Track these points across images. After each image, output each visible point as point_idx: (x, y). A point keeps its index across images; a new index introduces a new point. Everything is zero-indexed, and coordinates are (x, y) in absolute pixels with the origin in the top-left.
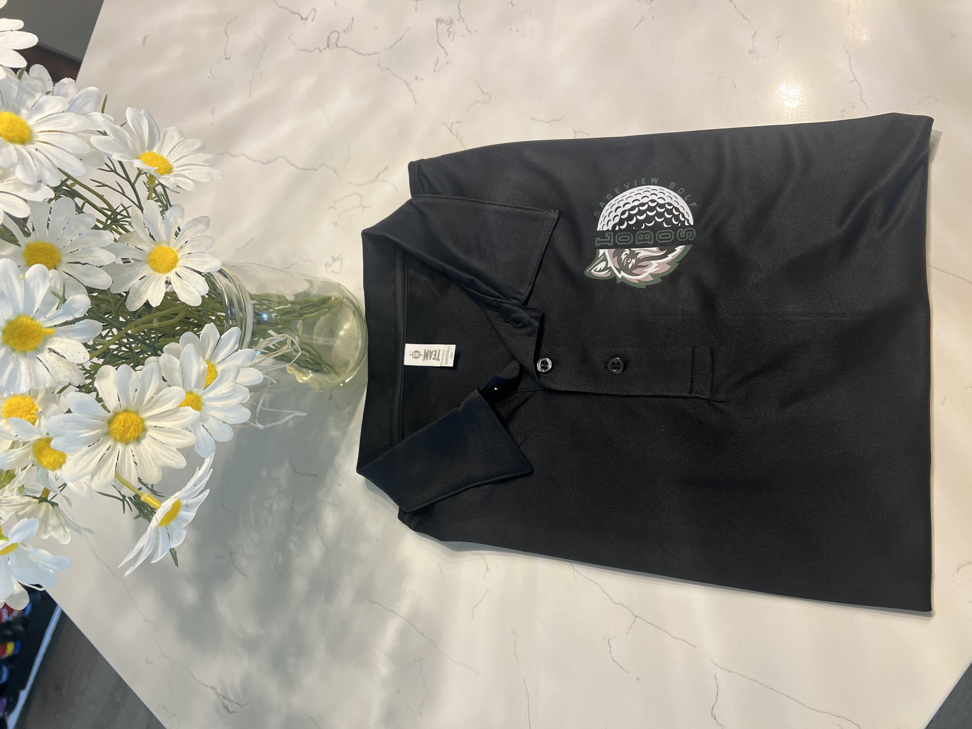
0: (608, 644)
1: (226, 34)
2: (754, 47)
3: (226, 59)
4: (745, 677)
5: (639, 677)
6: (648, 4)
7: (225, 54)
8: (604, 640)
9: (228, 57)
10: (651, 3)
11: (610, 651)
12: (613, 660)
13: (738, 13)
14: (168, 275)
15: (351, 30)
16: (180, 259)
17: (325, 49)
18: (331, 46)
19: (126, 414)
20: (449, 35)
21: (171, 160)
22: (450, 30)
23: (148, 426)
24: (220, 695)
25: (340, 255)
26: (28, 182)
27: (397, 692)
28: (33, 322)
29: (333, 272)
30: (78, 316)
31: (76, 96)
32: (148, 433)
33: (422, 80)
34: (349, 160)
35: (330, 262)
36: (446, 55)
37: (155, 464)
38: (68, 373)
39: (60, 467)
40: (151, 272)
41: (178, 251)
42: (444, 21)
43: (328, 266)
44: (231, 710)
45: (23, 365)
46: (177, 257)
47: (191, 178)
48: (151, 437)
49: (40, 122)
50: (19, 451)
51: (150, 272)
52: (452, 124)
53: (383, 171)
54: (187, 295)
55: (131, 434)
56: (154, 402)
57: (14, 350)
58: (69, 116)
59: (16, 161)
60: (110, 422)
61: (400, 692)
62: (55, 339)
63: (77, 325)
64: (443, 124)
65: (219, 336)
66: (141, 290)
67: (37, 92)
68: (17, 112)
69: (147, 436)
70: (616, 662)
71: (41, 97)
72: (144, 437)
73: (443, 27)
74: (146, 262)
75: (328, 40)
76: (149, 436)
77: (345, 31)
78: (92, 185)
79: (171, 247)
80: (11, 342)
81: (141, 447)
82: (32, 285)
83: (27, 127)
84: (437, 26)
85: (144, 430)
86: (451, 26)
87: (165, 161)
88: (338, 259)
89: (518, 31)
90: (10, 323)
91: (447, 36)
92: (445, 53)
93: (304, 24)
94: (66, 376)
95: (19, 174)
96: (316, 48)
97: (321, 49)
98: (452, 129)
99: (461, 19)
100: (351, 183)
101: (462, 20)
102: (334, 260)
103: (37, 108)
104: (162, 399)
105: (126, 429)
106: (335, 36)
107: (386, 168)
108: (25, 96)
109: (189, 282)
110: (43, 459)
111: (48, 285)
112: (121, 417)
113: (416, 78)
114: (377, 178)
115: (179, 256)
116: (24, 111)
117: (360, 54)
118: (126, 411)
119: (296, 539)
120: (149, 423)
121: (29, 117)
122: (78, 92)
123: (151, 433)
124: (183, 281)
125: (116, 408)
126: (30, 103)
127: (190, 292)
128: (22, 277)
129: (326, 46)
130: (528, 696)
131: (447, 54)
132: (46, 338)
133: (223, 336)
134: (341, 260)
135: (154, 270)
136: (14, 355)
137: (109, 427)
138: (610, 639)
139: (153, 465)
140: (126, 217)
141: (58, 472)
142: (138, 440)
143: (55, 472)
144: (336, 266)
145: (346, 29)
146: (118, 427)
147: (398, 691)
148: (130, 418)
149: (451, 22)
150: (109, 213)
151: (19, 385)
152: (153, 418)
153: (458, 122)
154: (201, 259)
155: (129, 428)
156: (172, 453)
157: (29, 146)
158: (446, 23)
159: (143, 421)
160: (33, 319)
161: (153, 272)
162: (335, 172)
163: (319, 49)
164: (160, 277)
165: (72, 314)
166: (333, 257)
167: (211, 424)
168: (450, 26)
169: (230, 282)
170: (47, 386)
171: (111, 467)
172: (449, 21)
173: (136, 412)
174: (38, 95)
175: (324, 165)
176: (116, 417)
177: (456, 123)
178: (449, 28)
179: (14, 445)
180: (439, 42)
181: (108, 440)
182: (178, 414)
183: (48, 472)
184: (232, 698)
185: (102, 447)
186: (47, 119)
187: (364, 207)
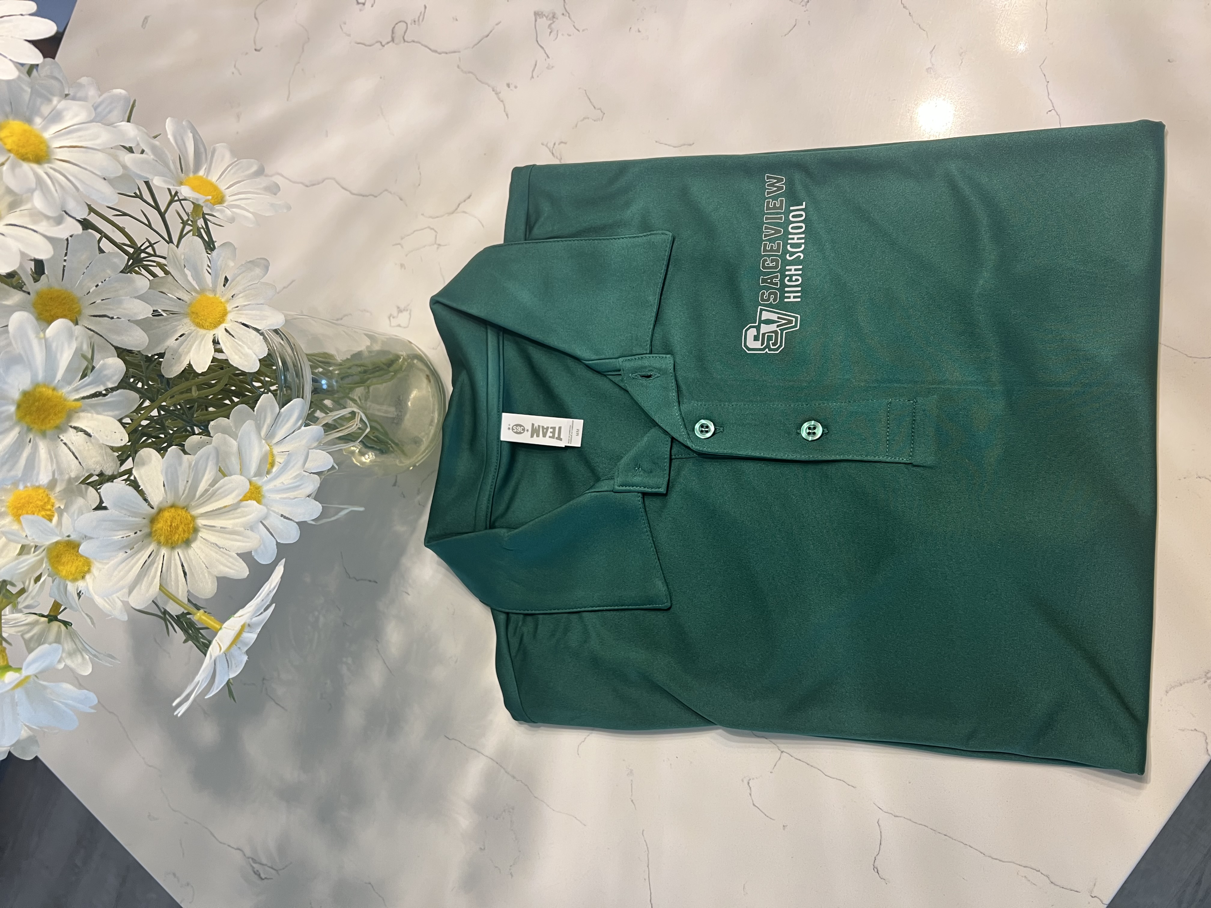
0: (748, 786)
1: (256, 19)
2: (933, 65)
3: (256, 50)
4: (915, 822)
5: (785, 825)
6: (803, 6)
7: (255, 43)
8: (743, 781)
9: (258, 48)
10: (806, 5)
11: (750, 794)
12: (754, 805)
13: (914, 22)
14: (215, 331)
15: (423, 20)
16: (230, 312)
17: (388, 43)
18: (396, 40)
19: (173, 510)
20: (551, 32)
21: (222, 187)
22: (553, 26)
23: (200, 525)
24: (248, 858)
25: (408, 305)
26: (50, 214)
27: (481, 849)
28: (55, 393)
29: (399, 326)
30: (110, 385)
31: (99, 100)
32: (200, 534)
33: (516, 87)
34: (419, 185)
35: (395, 314)
36: (547, 58)
37: (209, 573)
38: (99, 458)
39: (83, 577)
40: (193, 328)
41: (228, 301)
42: (545, 15)
43: (391, 318)
44: (263, 876)
45: (43, 449)
46: (226, 310)
47: (252, 211)
48: (204, 539)
49: (59, 134)
50: (31, 558)
51: (190, 328)
52: (555, 144)
53: (465, 201)
54: (240, 358)
55: (179, 535)
56: (209, 496)
57: (29, 430)
58: (96, 128)
59: (34, 185)
60: (153, 520)
61: (484, 849)
62: (82, 414)
63: (109, 398)
64: (543, 144)
65: (278, 409)
66: (180, 350)
67: (54, 95)
68: (29, 121)
69: (199, 537)
70: (757, 807)
71: (59, 102)
72: (195, 539)
73: (543, 22)
74: (186, 315)
75: (393, 32)
76: (202, 537)
77: (415, 21)
78: (109, 214)
79: (217, 296)
80: (28, 419)
81: (191, 552)
82: (54, 345)
83: (43, 142)
84: (536, 21)
85: (196, 530)
86: (554, 22)
87: (215, 188)
88: (406, 310)
89: (639, 31)
90: (26, 394)
91: (549, 33)
92: (546, 55)
93: (361, 10)
94: (97, 463)
95: (38, 202)
96: (377, 42)
97: (383, 44)
98: (554, 152)
99: (566, 13)
100: (423, 214)
101: (567, 15)
102: (400, 311)
103: (56, 117)
104: (220, 491)
105: (173, 529)
106: (401, 27)
107: (469, 197)
108: (39, 101)
109: (242, 341)
110: (61, 568)
111: (74, 345)
112: (166, 514)
113: (508, 85)
114: (456, 209)
115: (229, 308)
116: (38, 120)
117: (435, 51)
118: (173, 506)
119: (350, 661)
120: (201, 522)
121: (45, 128)
122: (100, 96)
123: (203, 534)
124: (236, 340)
125: (161, 503)
126: (46, 110)
127: (246, 355)
128: (42, 335)
129: (390, 39)
130: (648, 851)
131: (548, 56)
132: (71, 414)
133: (283, 409)
134: (408, 312)
135: (196, 325)
136: (31, 436)
137: (152, 528)
138: (750, 779)
139: (206, 574)
140: (151, 255)
141: (81, 584)
142: (187, 543)
143: (77, 584)
144: (403, 319)
145: (417, 20)
146: (163, 527)
147: (483, 848)
148: (179, 515)
149: (554, 17)
150: (131, 250)
151: (38, 474)
152: (206, 515)
153: (562, 142)
154: (258, 312)
155: (177, 528)
156: (231, 560)
157: (46, 166)
158: (547, 17)
159: (194, 518)
160: (54, 389)
161: (195, 328)
162: (401, 199)
163: (381, 43)
164: (205, 335)
165: (104, 384)
166: (398, 308)
167: (274, 521)
168: (552, 22)
169: (282, 340)
170: (73, 475)
171: (154, 577)
172: (551, 16)
173: (186, 508)
174: (55, 100)
175: (386, 190)
176: (161, 514)
177: (559, 144)
178: (551, 24)
179: (24, 550)
180: (537, 41)
181: (150, 543)
182: (239, 510)
183: (67, 584)
184: (264, 861)
185: (143, 552)
186: (68, 132)
187: (439, 245)
